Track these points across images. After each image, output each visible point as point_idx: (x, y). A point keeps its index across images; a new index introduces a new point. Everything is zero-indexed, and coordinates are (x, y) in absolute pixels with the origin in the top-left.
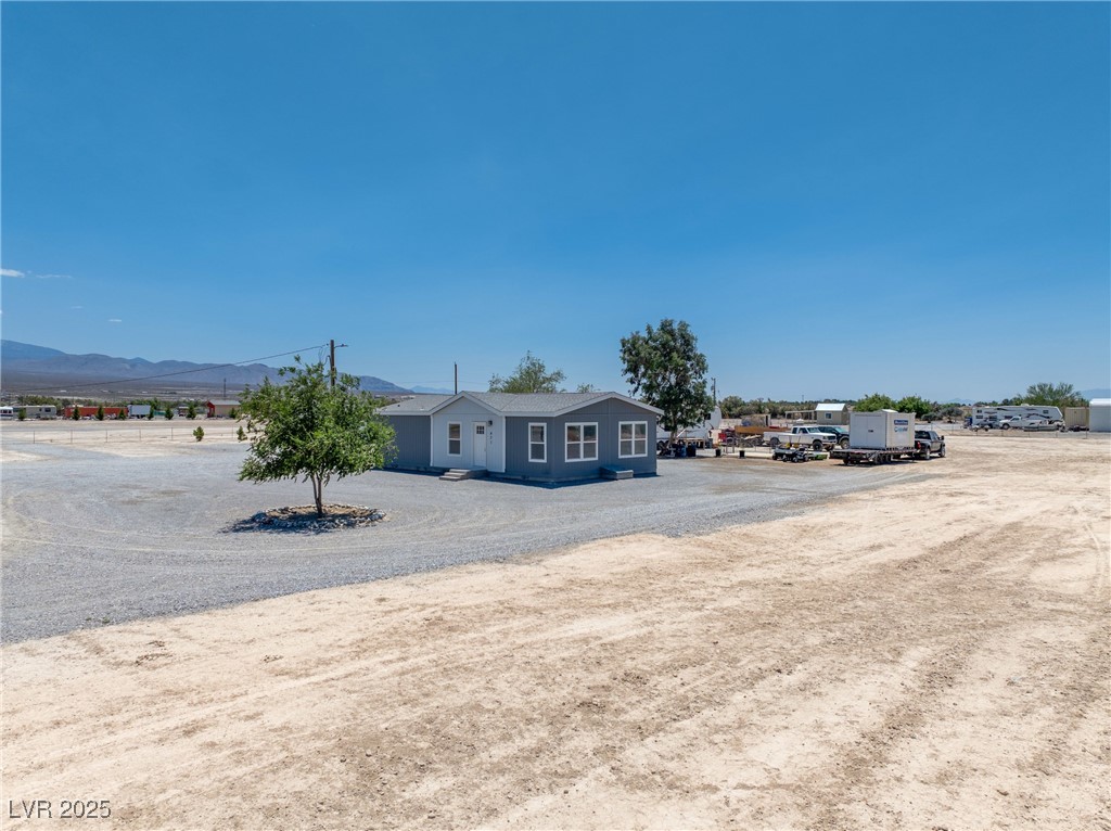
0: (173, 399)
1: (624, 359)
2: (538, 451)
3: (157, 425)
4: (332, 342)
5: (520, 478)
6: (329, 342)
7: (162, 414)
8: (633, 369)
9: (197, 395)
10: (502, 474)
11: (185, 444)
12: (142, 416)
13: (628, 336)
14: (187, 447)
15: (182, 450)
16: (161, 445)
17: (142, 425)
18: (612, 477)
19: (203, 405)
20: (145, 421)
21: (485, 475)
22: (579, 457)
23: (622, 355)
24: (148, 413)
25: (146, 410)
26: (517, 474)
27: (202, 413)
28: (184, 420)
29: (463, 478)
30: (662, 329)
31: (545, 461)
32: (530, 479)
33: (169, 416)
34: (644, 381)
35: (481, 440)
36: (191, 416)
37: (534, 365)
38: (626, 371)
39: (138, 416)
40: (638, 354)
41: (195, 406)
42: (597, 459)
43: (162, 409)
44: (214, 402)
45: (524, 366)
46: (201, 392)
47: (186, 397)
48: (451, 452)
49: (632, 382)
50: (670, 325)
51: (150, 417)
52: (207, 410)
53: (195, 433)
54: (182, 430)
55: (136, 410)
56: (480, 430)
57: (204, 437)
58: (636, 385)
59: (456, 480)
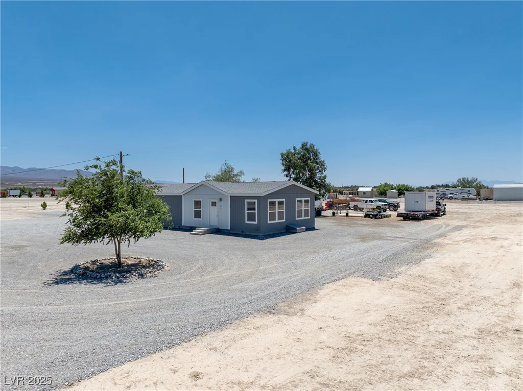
0: (33, 187)
1: (283, 164)
2: (251, 217)
3: (23, 200)
4: (121, 153)
5: (240, 233)
6: (119, 153)
7: (26, 195)
8: (287, 169)
9: (47, 185)
10: (228, 230)
11: (36, 211)
12: (16, 196)
13: (285, 152)
14: (36, 213)
15: (33, 215)
16: (22, 213)
17: (15, 200)
18: (294, 231)
19: (49, 190)
20: (17, 198)
21: (218, 231)
22: (275, 220)
23: (281, 161)
24: (18, 194)
25: (18, 192)
26: (238, 230)
27: (49, 194)
28: (39, 198)
29: (205, 233)
30: (303, 147)
31: (256, 223)
32: (247, 233)
33: (30, 196)
34: (293, 176)
35: (214, 210)
36: (42, 195)
37: (228, 167)
38: (284, 170)
39: (13, 196)
40: (290, 161)
41: (45, 190)
42: (284, 220)
43: (26, 192)
44: (54, 188)
45: (224, 168)
46: (48, 183)
47: (41, 186)
48: (195, 217)
49: (287, 176)
50: (306, 145)
51: (20, 196)
52: (51, 192)
53: (42, 205)
54: (35, 203)
55: (12, 192)
56: (214, 204)
57: (47, 207)
58: (288, 178)
59: (201, 235)
